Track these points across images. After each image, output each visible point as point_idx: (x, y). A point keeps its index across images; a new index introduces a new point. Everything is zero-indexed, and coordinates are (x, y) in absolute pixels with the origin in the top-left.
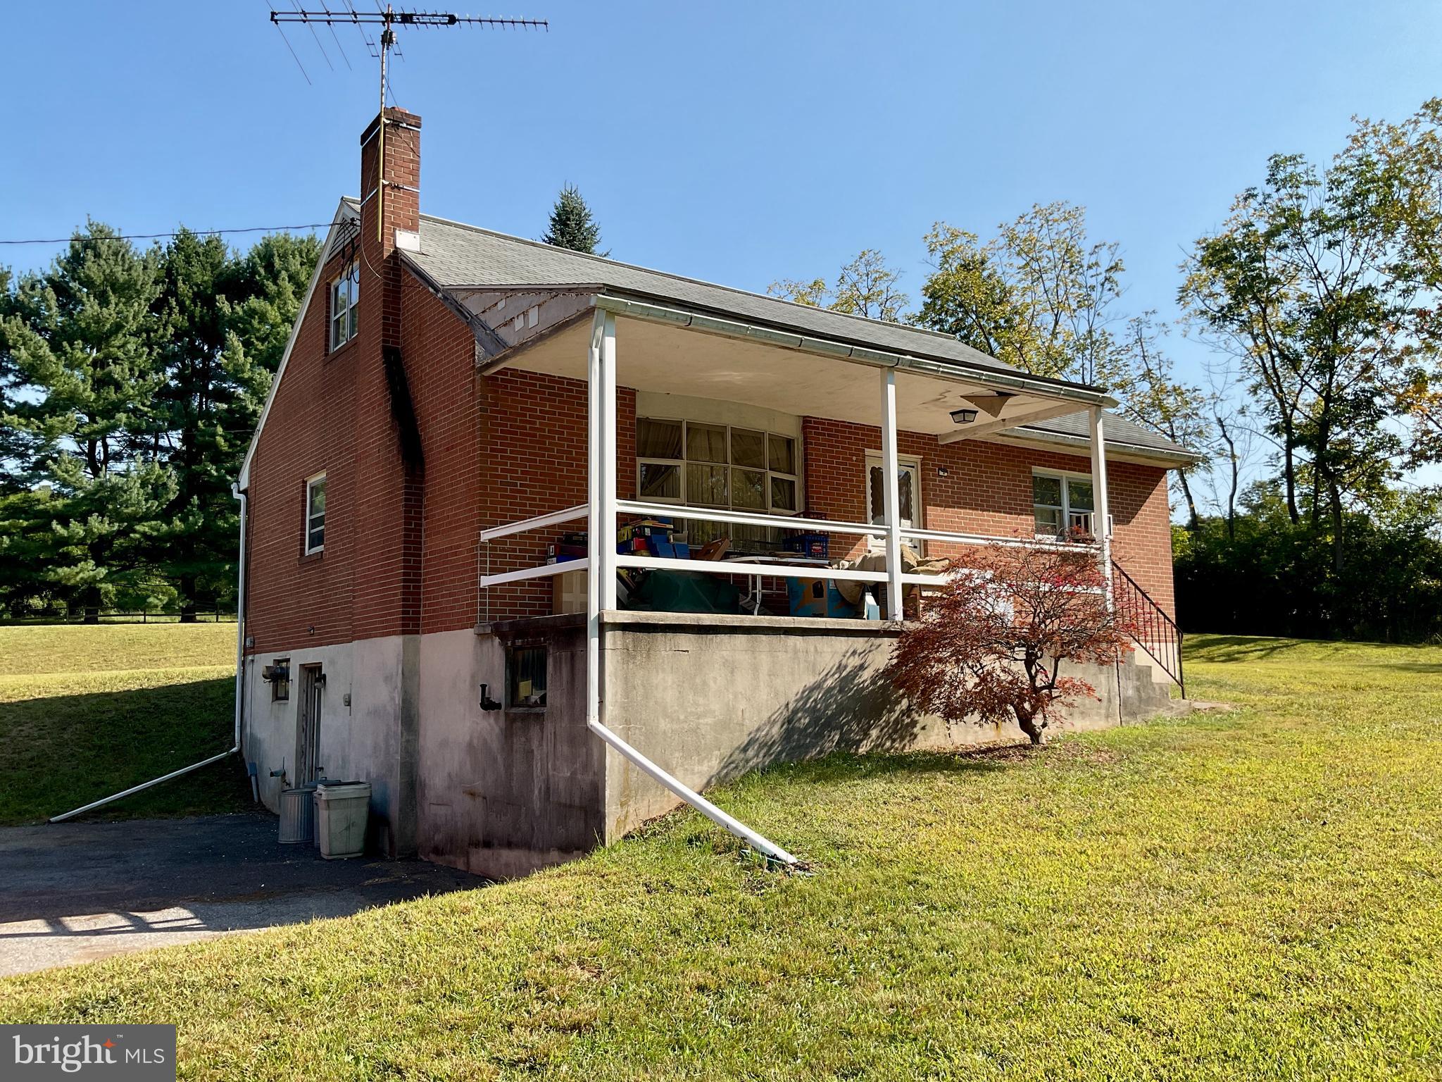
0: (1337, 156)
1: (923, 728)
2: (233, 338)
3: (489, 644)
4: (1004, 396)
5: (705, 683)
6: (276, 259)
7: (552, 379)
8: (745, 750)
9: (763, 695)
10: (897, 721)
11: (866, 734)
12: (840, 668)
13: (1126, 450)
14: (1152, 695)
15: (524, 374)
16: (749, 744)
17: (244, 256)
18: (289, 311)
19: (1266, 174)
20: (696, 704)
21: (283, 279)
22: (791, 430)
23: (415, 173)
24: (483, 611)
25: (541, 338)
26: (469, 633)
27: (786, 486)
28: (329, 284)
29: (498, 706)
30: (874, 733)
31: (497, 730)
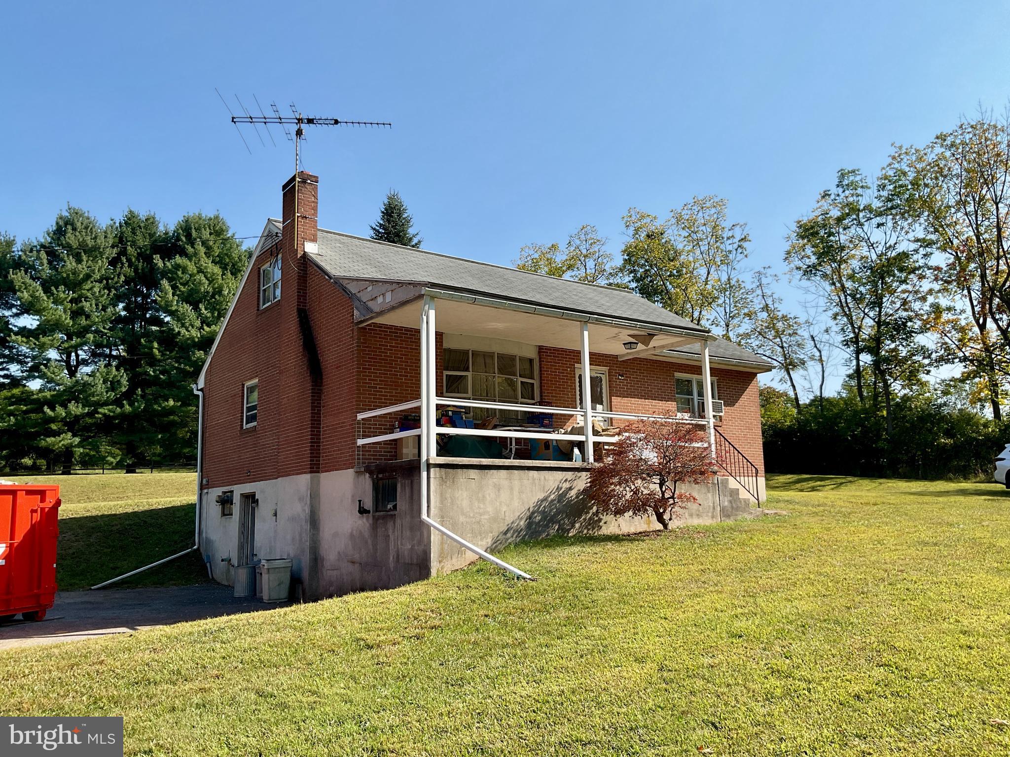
0: (883, 168)
1: (605, 523)
2: (165, 283)
3: (363, 477)
4: (651, 336)
5: (484, 496)
6: (193, 231)
7: (396, 328)
8: (505, 533)
9: (516, 503)
10: (590, 519)
11: (573, 526)
12: (559, 488)
13: (730, 363)
14: (739, 505)
15: (381, 326)
16: (508, 530)
17: (172, 228)
18: (202, 265)
19: (836, 181)
20: (479, 508)
21: (198, 244)
22: (532, 354)
23: (315, 209)
24: (359, 459)
25: (393, 308)
26: (351, 472)
27: (530, 386)
28: (259, 268)
29: (368, 512)
30: (577, 525)
31: (368, 525)
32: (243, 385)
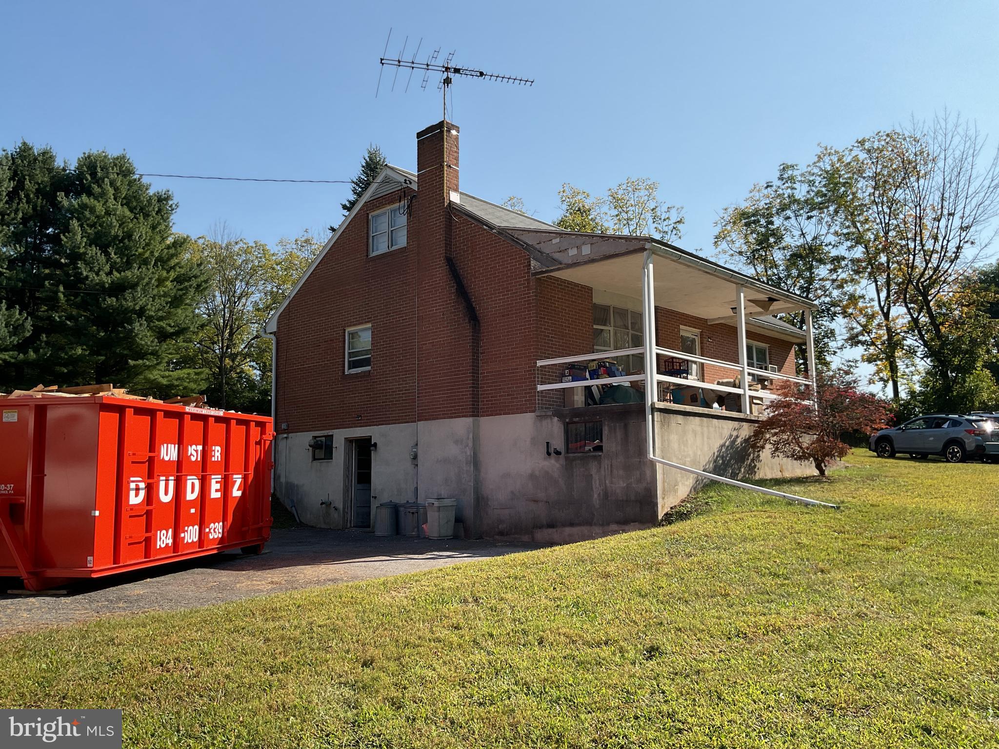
0: (809, 166)
2: (75, 223)
3: (549, 421)
4: (772, 301)
5: (687, 440)
9: (706, 449)
10: (750, 464)
11: (740, 471)
12: (731, 436)
13: (786, 332)
18: (109, 207)
19: (778, 174)
20: (684, 451)
23: (457, 159)
25: (593, 261)
26: (529, 417)
29: (558, 453)
30: (743, 470)
31: (558, 465)
32: (345, 330)
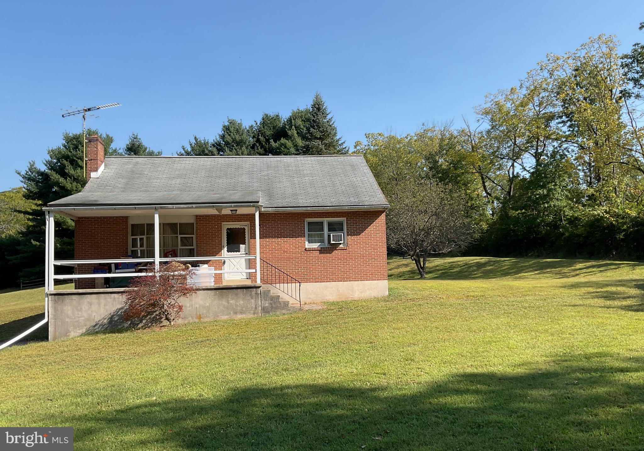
5: (81, 308)
8: (95, 326)
9: (102, 311)
10: (154, 317)
11: (141, 322)
14: (279, 305)
20: (78, 314)
22: (192, 220)
23: (97, 154)
